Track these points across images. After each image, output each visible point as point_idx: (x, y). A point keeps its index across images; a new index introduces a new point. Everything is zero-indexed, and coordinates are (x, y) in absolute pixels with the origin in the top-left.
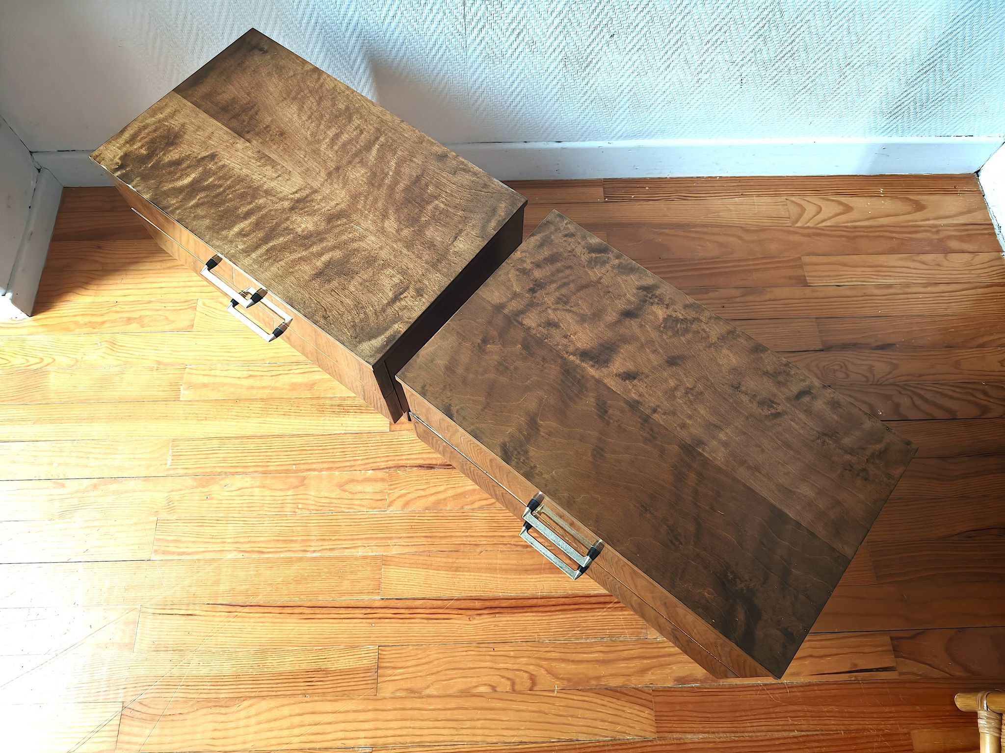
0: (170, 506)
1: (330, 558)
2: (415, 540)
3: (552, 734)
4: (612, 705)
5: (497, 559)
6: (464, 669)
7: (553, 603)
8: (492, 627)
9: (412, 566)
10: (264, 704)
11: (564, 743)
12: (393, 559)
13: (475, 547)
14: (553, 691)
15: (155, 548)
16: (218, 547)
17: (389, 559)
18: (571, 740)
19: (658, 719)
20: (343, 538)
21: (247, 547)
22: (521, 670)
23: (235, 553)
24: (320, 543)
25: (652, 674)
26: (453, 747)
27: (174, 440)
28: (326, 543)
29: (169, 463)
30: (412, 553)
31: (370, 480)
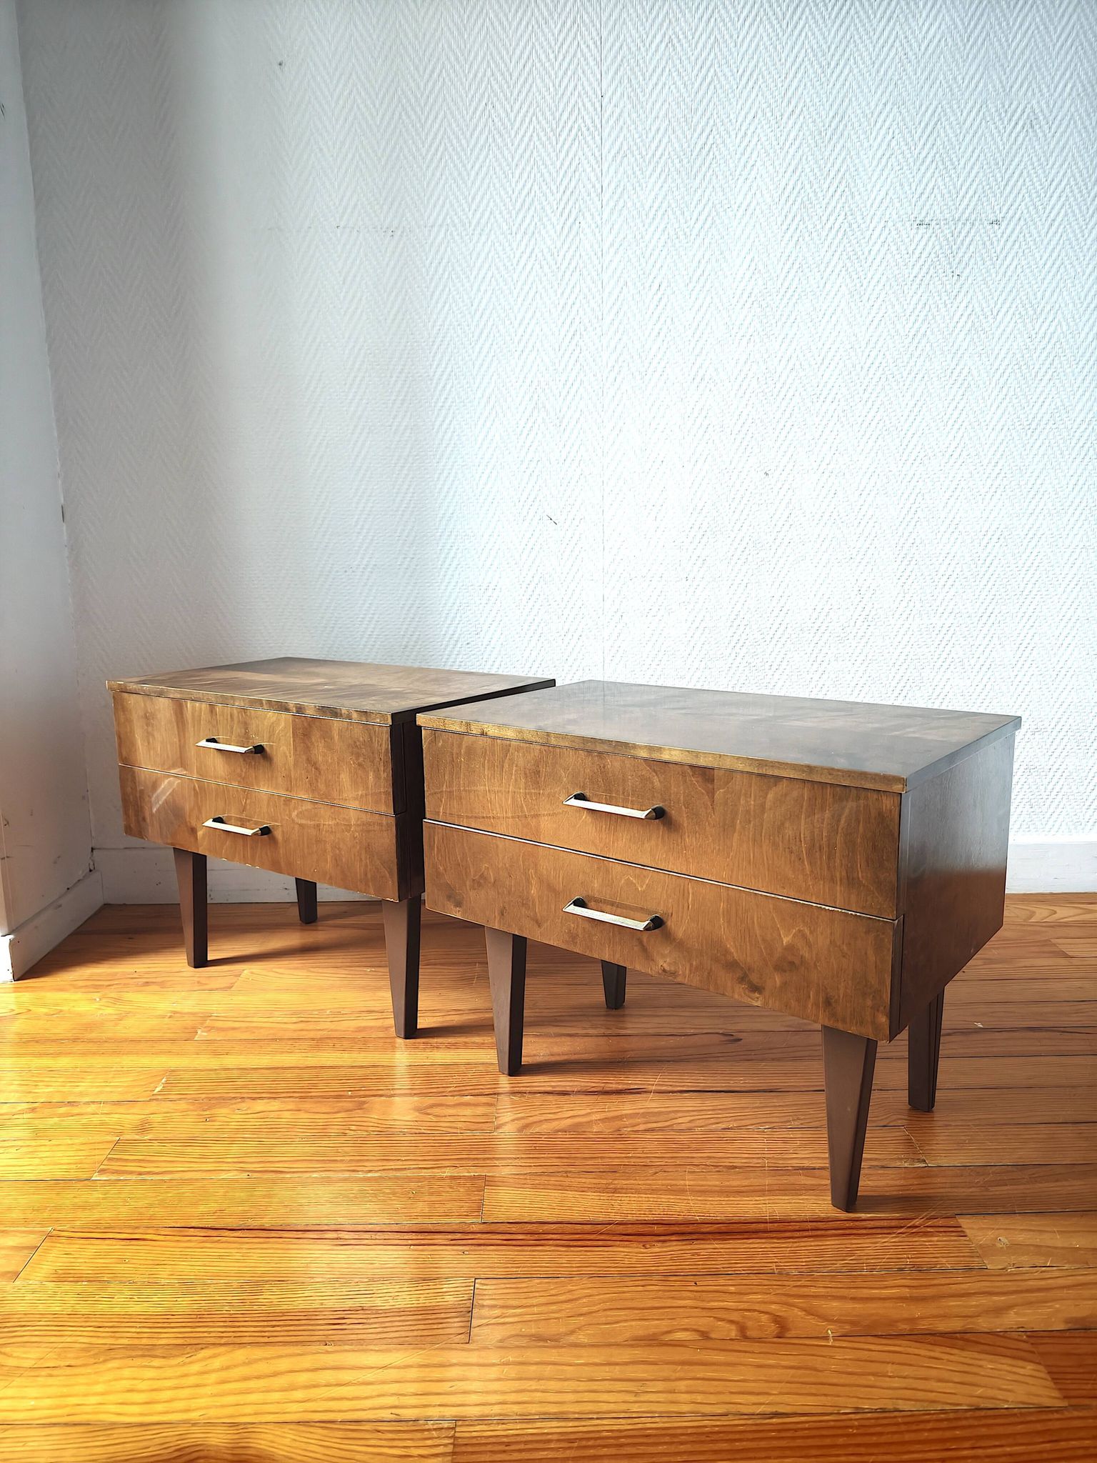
0: (143, 1127)
1: (397, 1178)
2: (542, 1160)
3: (841, 1401)
4: (952, 1358)
5: (684, 1180)
6: (643, 1309)
7: (797, 1228)
8: (689, 1256)
9: (534, 1187)
10: (240, 1354)
11: (869, 1415)
12: (506, 1180)
13: (645, 1168)
14: (826, 1338)
15: (102, 1167)
16: (210, 1167)
17: (496, 1179)
18: (884, 1411)
19: (1057, 1376)
20: (420, 1158)
22: (755, 1310)
23: (235, 1173)
24: (380, 1163)
25: (1016, 1313)
26: (629, 1421)
27: (173, 1071)
28: (391, 1163)
29: (158, 1089)
30: (536, 1174)
31: (467, 1104)
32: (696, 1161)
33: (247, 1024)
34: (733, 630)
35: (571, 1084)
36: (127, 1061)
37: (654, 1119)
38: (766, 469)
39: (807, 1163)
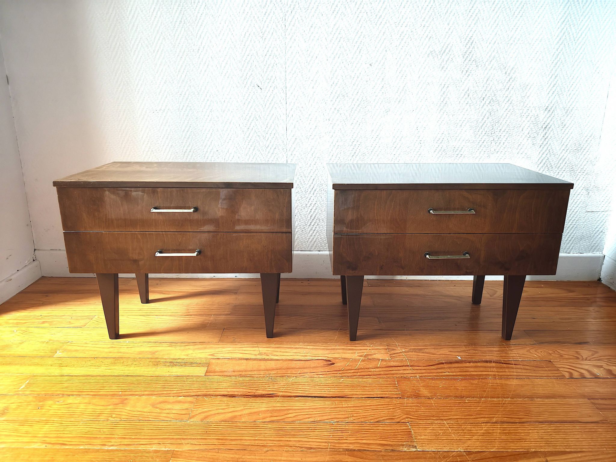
0: (4, 412)
1: (125, 451)
2: (208, 441)
5: (282, 457)
12: (184, 454)
13: (262, 448)
16: (27, 440)
17: (179, 453)
20: (142, 437)
21: (53, 440)
23: (39, 444)
24: (120, 440)
27: (35, 376)
28: (126, 440)
29: (22, 388)
30: (203, 451)
31: (180, 402)
32: (291, 443)
33: (83, 348)
34: (352, 147)
35: (238, 390)
36: (13, 369)
37: (276, 414)
38: (371, 62)
39: (351, 447)
